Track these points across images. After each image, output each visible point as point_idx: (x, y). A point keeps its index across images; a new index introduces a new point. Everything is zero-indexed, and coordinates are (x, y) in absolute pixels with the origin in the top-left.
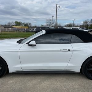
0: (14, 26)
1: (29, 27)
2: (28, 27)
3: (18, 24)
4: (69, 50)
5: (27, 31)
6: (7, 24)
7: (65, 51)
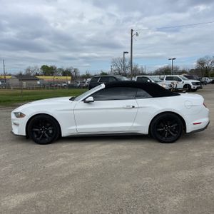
0: (38, 75)
1: (75, 78)
2: (72, 77)
3: (48, 71)
4: (133, 107)
5: (71, 87)
6: (24, 73)
7: (128, 108)
